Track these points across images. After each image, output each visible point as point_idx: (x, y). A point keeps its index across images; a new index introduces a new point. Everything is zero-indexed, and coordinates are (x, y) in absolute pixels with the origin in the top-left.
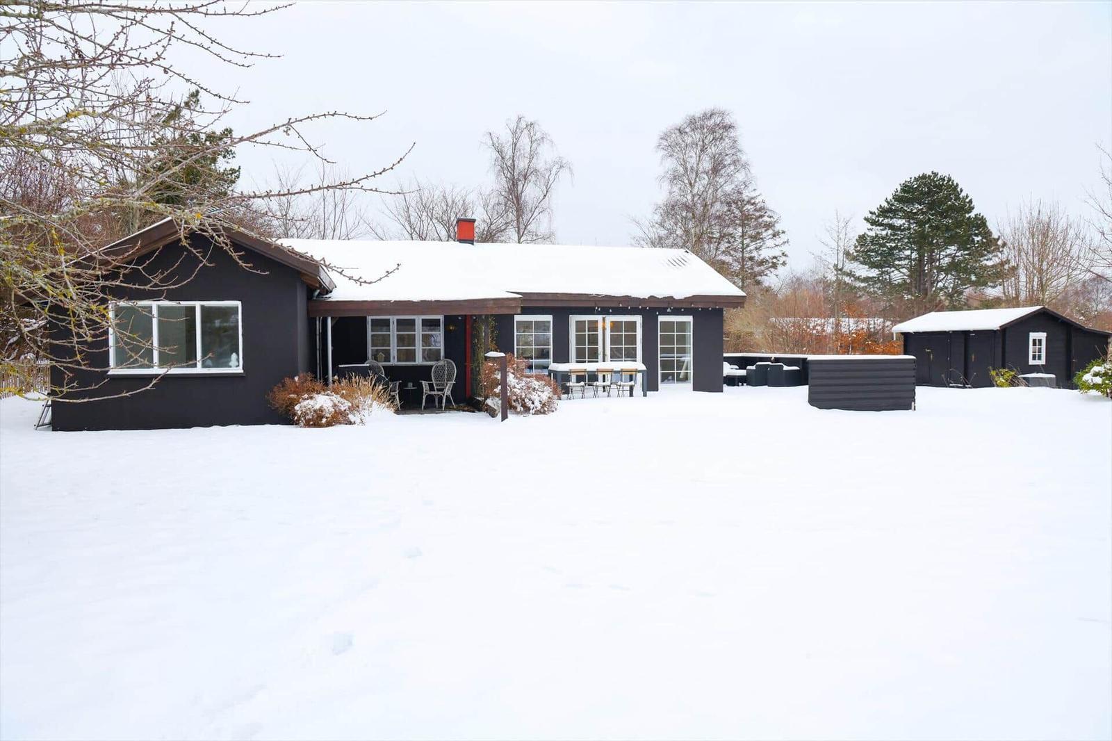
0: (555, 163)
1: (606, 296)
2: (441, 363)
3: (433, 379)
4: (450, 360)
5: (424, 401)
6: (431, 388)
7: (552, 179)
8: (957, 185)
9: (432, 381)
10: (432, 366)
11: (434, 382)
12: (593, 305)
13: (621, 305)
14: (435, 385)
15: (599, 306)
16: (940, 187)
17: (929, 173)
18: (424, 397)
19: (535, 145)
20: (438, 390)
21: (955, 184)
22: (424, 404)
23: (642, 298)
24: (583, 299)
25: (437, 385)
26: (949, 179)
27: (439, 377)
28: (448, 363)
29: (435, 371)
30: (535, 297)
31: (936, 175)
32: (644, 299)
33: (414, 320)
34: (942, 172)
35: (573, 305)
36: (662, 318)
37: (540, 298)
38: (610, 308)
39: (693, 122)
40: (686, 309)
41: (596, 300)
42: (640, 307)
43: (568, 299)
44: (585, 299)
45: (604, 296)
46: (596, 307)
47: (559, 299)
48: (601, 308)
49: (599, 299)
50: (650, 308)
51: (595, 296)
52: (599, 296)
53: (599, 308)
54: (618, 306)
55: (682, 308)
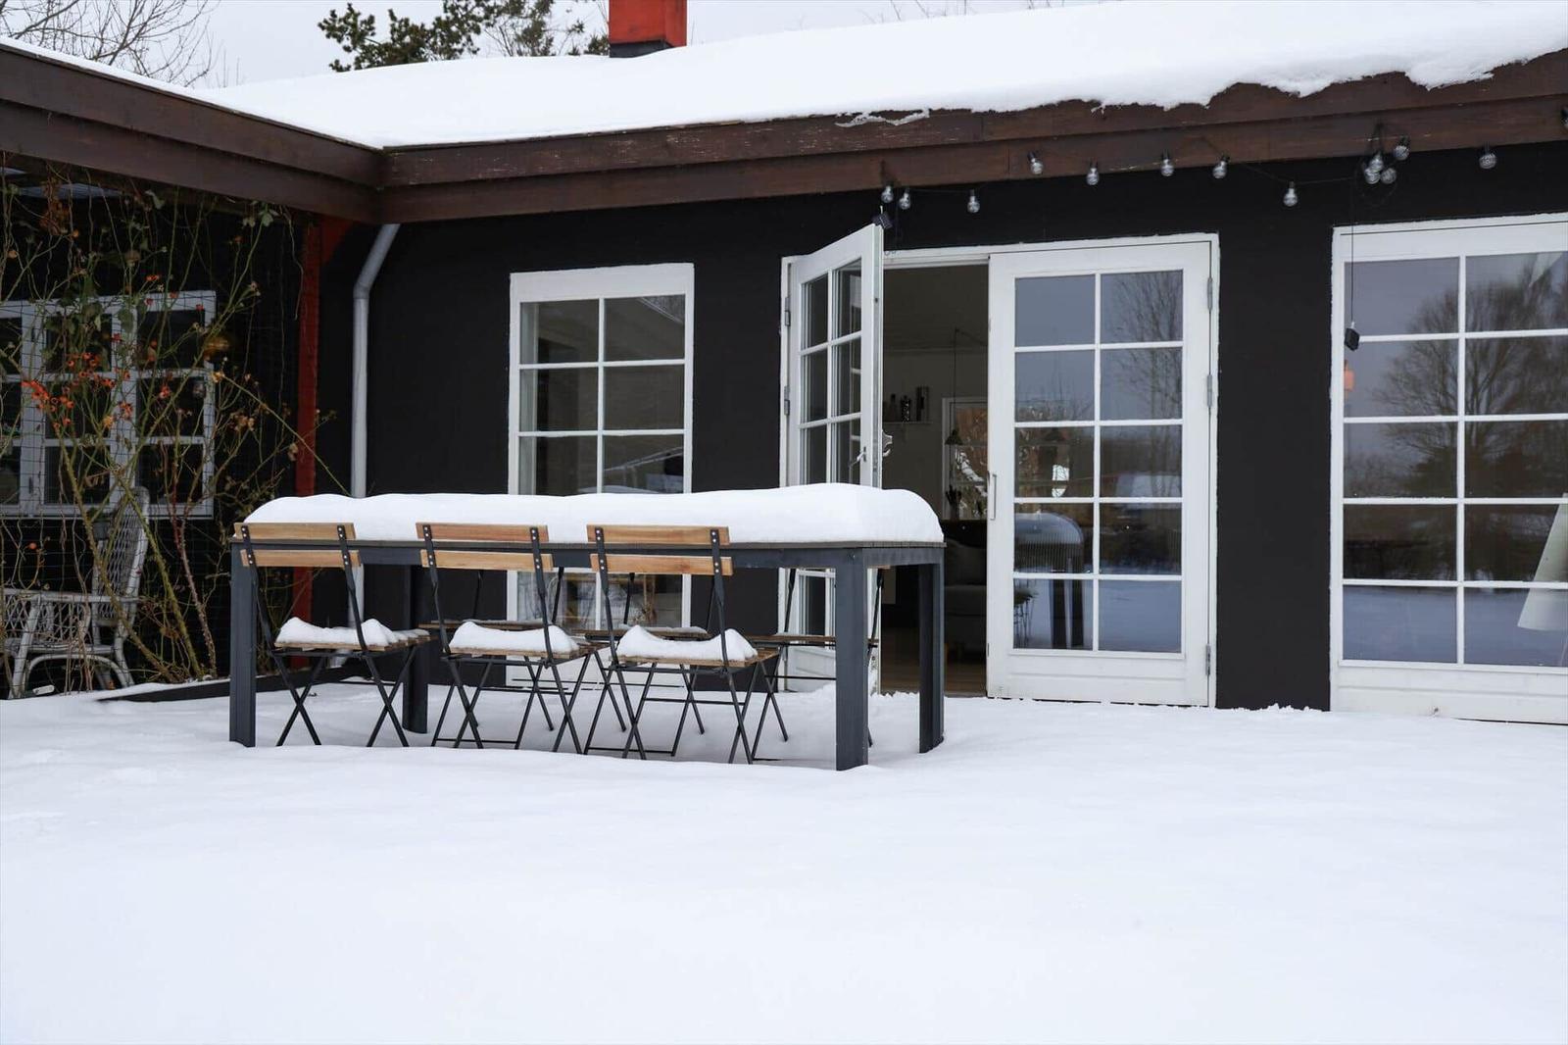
1: (941, 115)
12: (866, 182)
13: (1037, 167)
15: (904, 180)
24: (811, 147)
30: (556, 163)
35: (758, 184)
37: (581, 163)
38: (972, 189)
40: (1488, 161)
41: (884, 145)
42: (1167, 168)
43: (726, 157)
44: (821, 150)
45: (924, 119)
46: (883, 190)
47: (676, 160)
48: (915, 193)
49: (904, 141)
50: (1220, 171)
51: (870, 124)
52: (896, 123)
53: (897, 193)
54: (1023, 176)
55: (1481, 152)
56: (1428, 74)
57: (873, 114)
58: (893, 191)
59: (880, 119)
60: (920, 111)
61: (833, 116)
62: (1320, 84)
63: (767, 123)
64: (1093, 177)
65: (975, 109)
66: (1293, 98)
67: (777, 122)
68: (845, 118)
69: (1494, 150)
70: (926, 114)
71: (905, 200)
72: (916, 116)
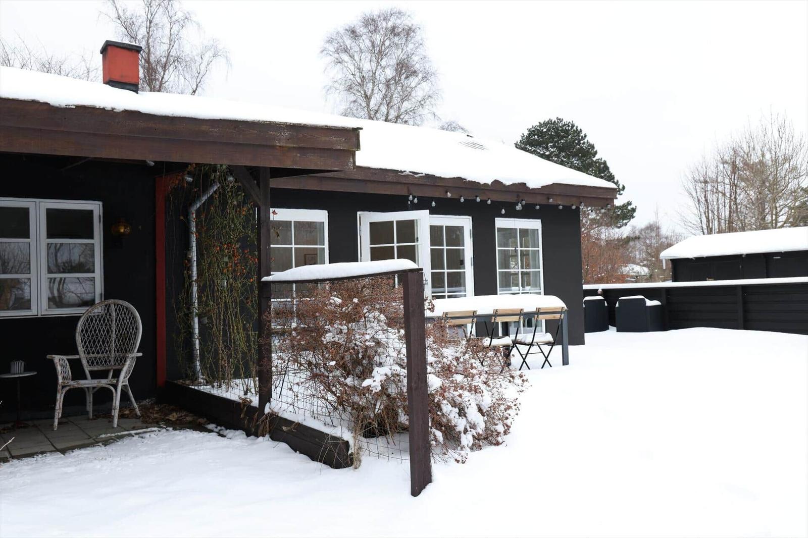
0: (207, 48)
1: (427, 176)
2: (98, 310)
3: (80, 348)
4: (121, 302)
5: (59, 405)
6: (77, 371)
7: (203, 67)
8: (581, 131)
9: (77, 353)
10: (78, 318)
11: (82, 356)
12: (404, 193)
13: (449, 195)
14: (84, 362)
15: (415, 194)
16: (567, 132)
17: (554, 119)
18: (60, 397)
19: (176, 28)
20: (95, 375)
21: (579, 130)
22: (58, 414)
23: (482, 182)
24: (389, 179)
25: (91, 362)
26: (573, 126)
27: (95, 342)
28: (119, 308)
29: (85, 331)
31: (561, 120)
32: (485, 184)
33: (25, 212)
34: (566, 120)
35: (371, 189)
36: (501, 223)
38: (432, 199)
39: (371, 23)
40: (538, 207)
41: (410, 182)
42: (478, 200)
43: (363, 178)
44: (392, 180)
45: (423, 176)
46: (409, 196)
47: (346, 177)
48: (419, 198)
49: (415, 182)
50: (489, 202)
51: (408, 175)
52: (416, 176)
53: (414, 197)
54: (445, 197)
55: (536, 205)
56: (532, 185)
57: (410, 172)
58: (413, 197)
59: (411, 174)
60: (422, 173)
61: (398, 170)
62: (511, 183)
63: (378, 169)
64: (462, 200)
65: (436, 176)
66: (504, 186)
67: (381, 169)
68: (401, 172)
69: (539, 205)
70: (424, 175)
71: (416, 200)
72: (421, 175)
